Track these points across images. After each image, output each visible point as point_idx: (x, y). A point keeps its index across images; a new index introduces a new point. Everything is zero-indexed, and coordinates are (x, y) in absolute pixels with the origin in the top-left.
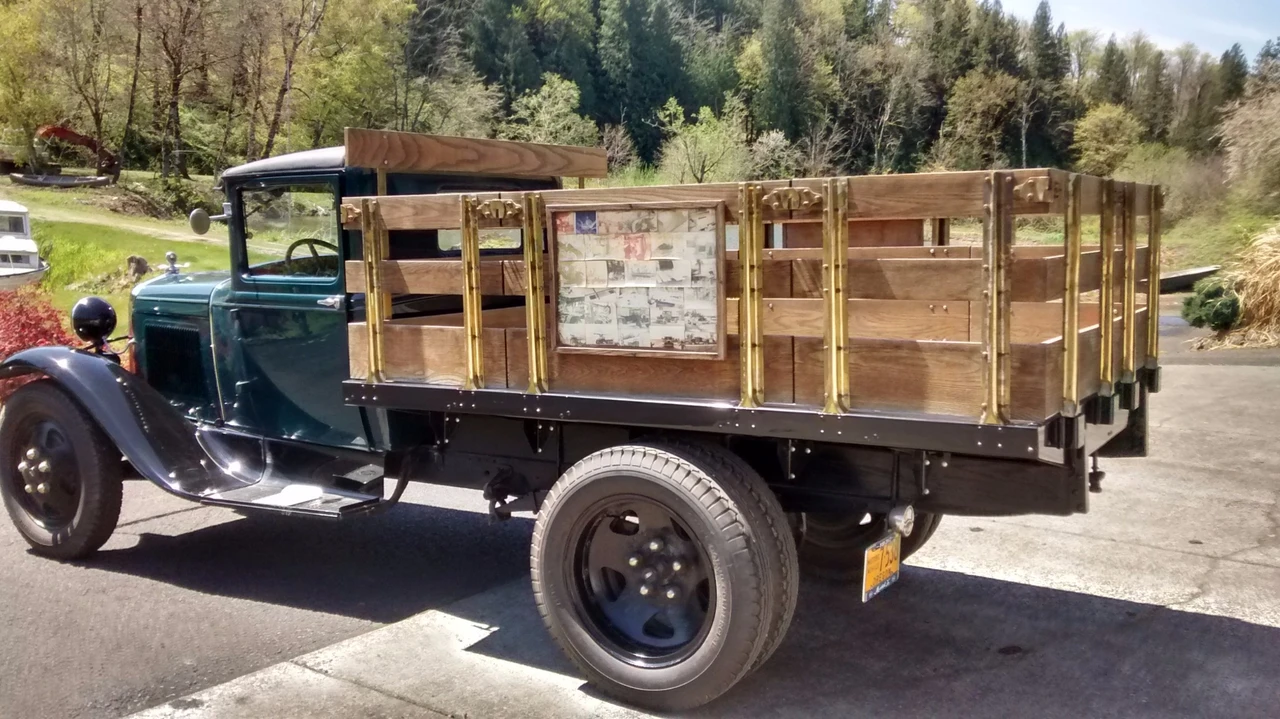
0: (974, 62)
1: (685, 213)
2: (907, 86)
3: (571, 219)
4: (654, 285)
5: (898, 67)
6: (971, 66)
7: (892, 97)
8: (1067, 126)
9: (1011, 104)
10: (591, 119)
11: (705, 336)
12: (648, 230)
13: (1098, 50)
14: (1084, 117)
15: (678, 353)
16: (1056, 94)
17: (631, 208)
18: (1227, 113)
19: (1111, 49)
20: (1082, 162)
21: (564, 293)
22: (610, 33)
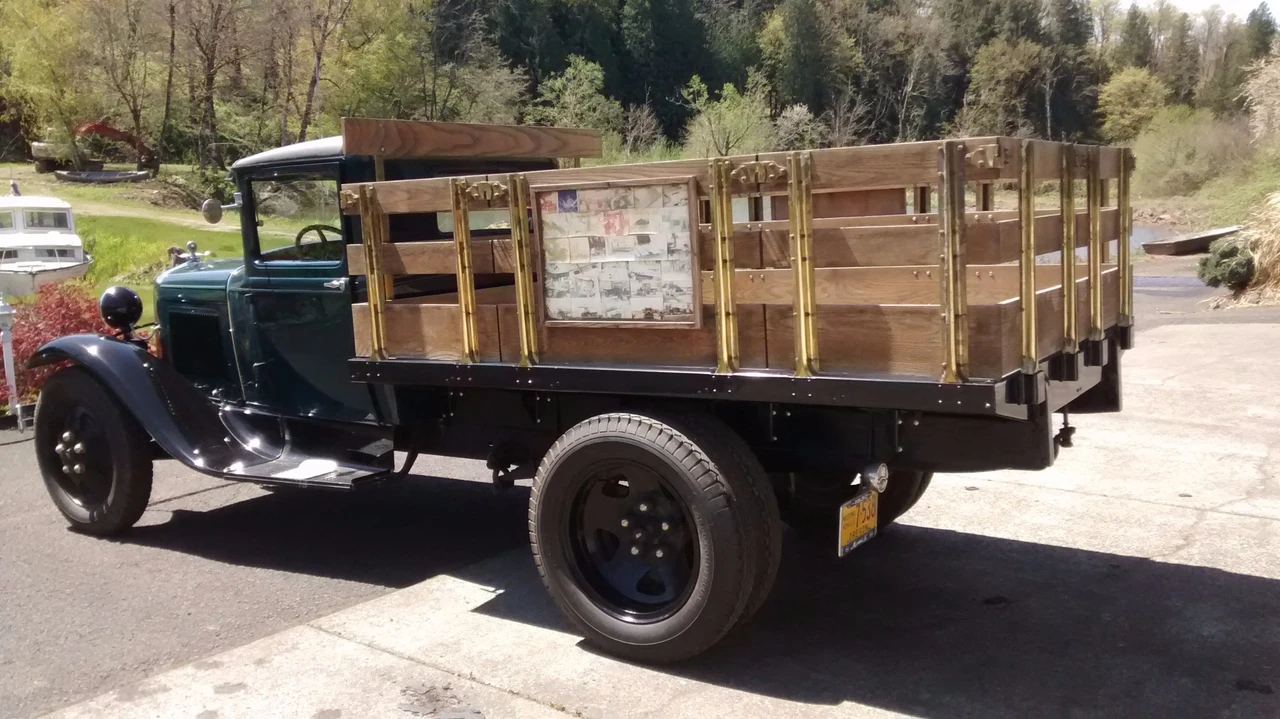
0: (997, 30)
1: (659, 189)
2: (930, 55)
3: (554, 198)
4: (633, 259)
5: (920, 38)
6: (993, 34)
7: (916, 67)
8: (1092, 91)
9: (1034, 71)
10: (616, 99)
11: (681, 306)
12: (625, 207)
13: (1121, 14)
14: (1108, 81)
15: (657, 323)
16: (1080, 59)
17: (609, 186)
18: (1251, 72)
19: (1134, 14)
20: (1107, 126)
21: (549, 269)
22: (633, 12)
